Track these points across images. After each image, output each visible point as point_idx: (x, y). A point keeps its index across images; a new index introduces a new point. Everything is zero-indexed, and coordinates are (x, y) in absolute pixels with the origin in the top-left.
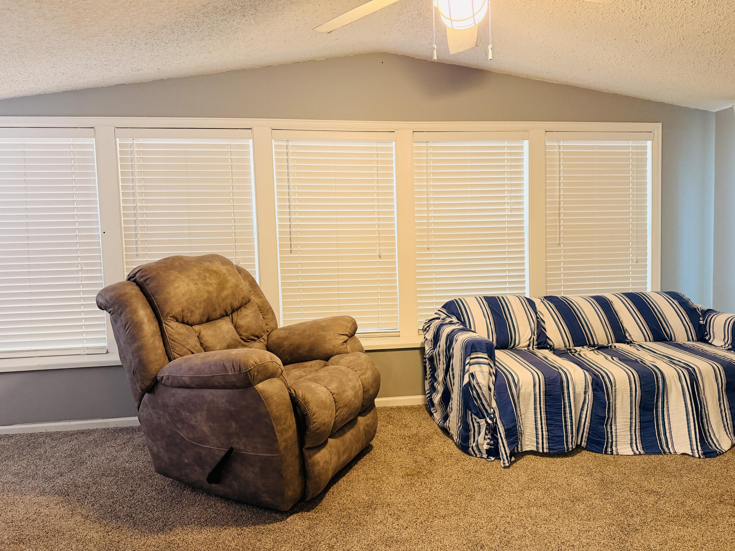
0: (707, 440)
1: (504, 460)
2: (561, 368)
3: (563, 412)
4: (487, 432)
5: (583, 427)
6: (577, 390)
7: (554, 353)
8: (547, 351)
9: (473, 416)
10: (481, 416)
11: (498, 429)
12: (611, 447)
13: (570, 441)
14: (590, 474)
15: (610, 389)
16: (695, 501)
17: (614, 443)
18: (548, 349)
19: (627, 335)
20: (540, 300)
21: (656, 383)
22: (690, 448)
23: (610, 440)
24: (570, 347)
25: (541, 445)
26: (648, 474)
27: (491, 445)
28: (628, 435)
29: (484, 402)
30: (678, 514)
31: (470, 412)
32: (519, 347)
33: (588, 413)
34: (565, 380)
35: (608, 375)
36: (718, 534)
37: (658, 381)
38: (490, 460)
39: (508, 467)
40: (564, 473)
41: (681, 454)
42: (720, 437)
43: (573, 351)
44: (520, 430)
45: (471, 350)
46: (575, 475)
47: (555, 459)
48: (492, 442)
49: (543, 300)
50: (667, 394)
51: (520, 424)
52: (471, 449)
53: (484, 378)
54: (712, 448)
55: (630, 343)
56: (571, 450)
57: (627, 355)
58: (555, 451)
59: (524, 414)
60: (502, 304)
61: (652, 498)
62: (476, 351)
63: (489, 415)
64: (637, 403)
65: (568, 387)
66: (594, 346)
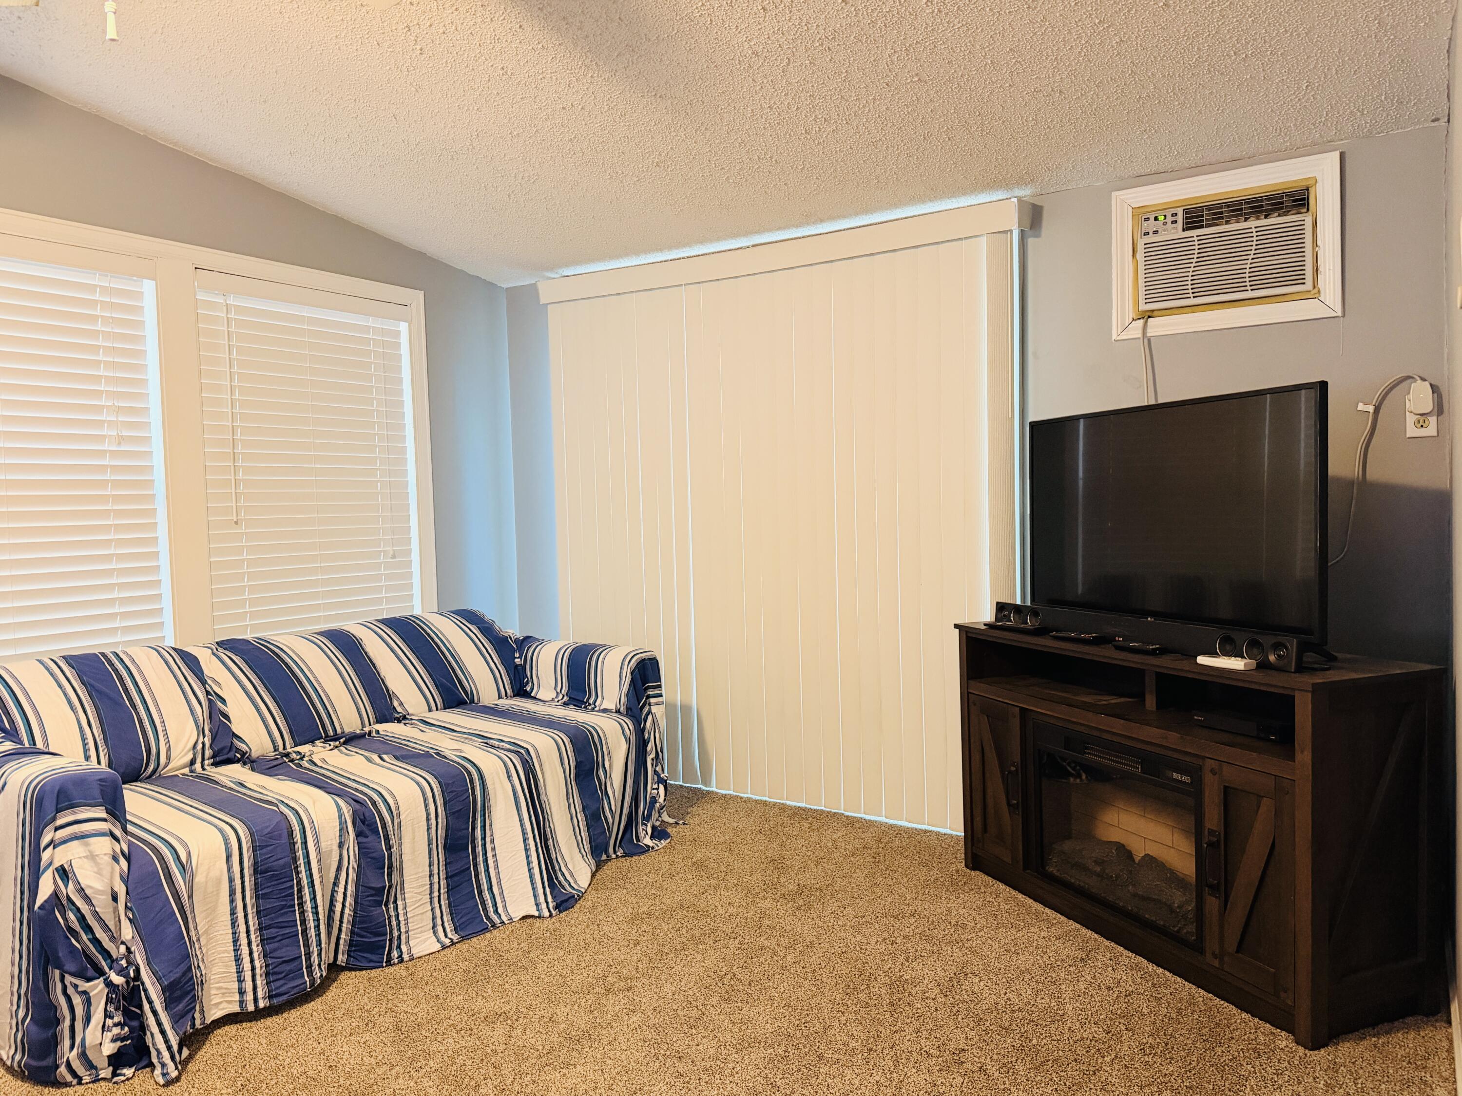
0: (557, 878)
1: (163, 1065)
2: (283, 802)
3: (296, 902)
4: (111, 1008)
5: (338, 923)
6: (323, 845)
7: (253, 770)
8: (237, 766)
9: (69, 979)
10: (91, 972)
11: (143, 993)
12: (399, 947)
13: (317, 963)
14: (370, 1024)
15: (391, 826)
16: (569, 1007)
17: (403, 937)
18: (238, 761)
19: (396, 703)
20: (210, 651)
21: (470, 791)
22: (533, 903)
23: (396, 934)
24: (285, 748)
25: (251, 993)
26: (478, 982)
27: (123, 1040)
28: (427, 911)
29: (100, 934)
30: (552, 1045)
31: (57, 972)
32: (168, 771)
33: (349, 887)
34: (297, 828)
35: (383, 797)
36: (623, 1056)
37: (473, 788)
38: (122, 1078)
39: (178, 1079)
40: (314, 1043)
41: (520, 919)
42: (574, 869)
43: (294, 756)
44: (199, 975)
45: (57, 804)
46: (339, 1038)
47: (285, 1015)
48: (126, 1029)
49: (215, 650)
50: (489, 808)
51: (198, 960)
52: (63, 1069)
53: (99, 873)
54: (566, 890)
55: (402, 719)
56: (319, 982)
57: (407, 746)
58: (285, 997)
59: (206, 932)
60: (116, 671)
61: (500, 1031)
62: (72, 806)
63: (115, 964)
64: (439, 842)
65: (305, 843)
66: (336, 738)
